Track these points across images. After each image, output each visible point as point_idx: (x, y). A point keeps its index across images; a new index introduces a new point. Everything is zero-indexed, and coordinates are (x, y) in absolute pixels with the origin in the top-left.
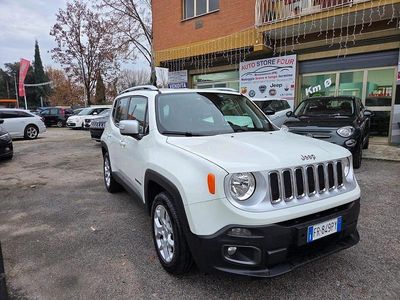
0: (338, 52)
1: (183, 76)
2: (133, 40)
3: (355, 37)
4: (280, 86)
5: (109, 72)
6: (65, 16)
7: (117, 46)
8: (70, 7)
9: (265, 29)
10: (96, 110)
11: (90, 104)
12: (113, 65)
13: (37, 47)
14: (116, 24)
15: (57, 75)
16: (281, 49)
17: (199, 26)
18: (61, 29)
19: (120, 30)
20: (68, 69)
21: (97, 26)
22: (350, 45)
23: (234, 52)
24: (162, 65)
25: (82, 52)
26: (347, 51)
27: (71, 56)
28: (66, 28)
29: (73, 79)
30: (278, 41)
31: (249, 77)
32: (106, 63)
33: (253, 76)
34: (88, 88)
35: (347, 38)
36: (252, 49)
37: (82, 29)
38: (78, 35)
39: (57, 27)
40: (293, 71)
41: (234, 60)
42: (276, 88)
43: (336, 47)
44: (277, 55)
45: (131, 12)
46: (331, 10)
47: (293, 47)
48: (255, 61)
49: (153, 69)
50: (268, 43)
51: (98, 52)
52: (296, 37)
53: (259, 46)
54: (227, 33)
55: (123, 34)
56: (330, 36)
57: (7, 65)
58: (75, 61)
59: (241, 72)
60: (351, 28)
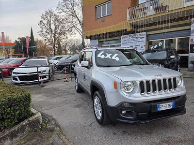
0: (163, 31)
1: (96, 42)
2: (74, 26)
3: (169, 24)
4: (139, 46)
5: (63, 40)
6: (45, 16)
7: (67, 29)
8: (47, 13)
9: (132, 22)
10: (58, 58)
11: (55, 55)
12: (65, 37)
13: (32, 30)
14: (67, 19)
15: (40, 42)
16: (138, 30)
17: (103, 21)
18: (43, 22)
19: (68, 22)
20: (45, 40)
21: (58, 21)
22: (168, 28)
23: (118, 32)
24: (87, 38)
25: (51, 32)
26: (167, 30)
27: (47, 34)
28: (45, 22)
29: (48, 44)
30: (137, 26)
31: (125, 42)
32: (62, 37)
33: (127, 41)
34: (54, 48)
35: (167, 25)
36: (126, 30)
37: (52, 22)
38: (50, 25)
39: (41, 21)
40: (145, 39)
41: (118, 35)
42: (137, 47)
43: (162, 29)
44: (137, 32)
45: (74, 14)
46: (159, 13)
47: (144, 29)
48: (128, 35)
49: (83, 39)
50: (133, 28)
51: (59, 32)
52: (145, 25)
53: (129, 29)
54: (115, 24)
55: (70, 24)
56: (159, 24)
57: (19, 38)
58: (49, 36)
59: (122, 40)
60: (168, 21)
